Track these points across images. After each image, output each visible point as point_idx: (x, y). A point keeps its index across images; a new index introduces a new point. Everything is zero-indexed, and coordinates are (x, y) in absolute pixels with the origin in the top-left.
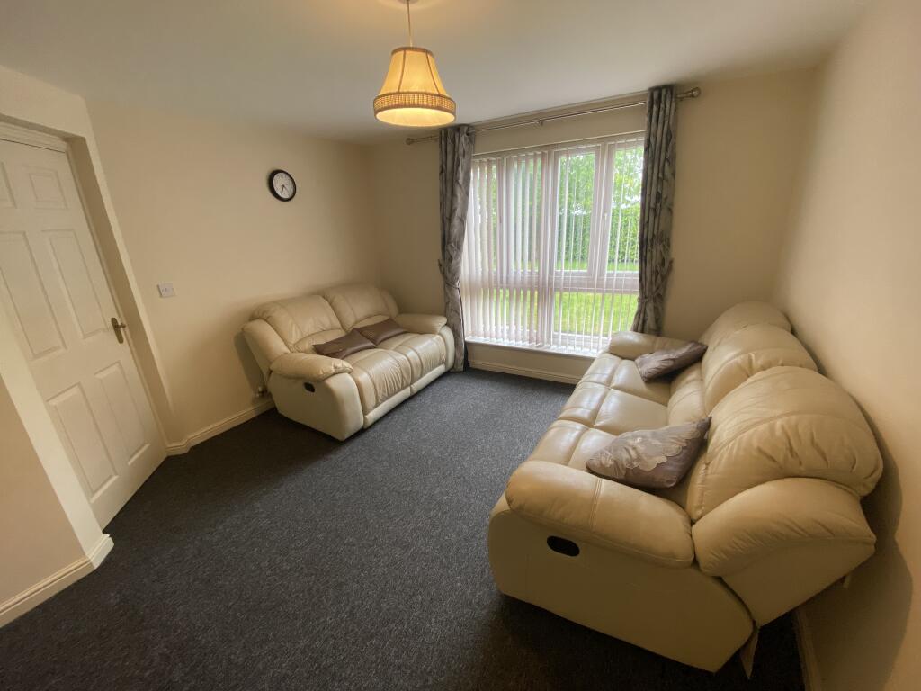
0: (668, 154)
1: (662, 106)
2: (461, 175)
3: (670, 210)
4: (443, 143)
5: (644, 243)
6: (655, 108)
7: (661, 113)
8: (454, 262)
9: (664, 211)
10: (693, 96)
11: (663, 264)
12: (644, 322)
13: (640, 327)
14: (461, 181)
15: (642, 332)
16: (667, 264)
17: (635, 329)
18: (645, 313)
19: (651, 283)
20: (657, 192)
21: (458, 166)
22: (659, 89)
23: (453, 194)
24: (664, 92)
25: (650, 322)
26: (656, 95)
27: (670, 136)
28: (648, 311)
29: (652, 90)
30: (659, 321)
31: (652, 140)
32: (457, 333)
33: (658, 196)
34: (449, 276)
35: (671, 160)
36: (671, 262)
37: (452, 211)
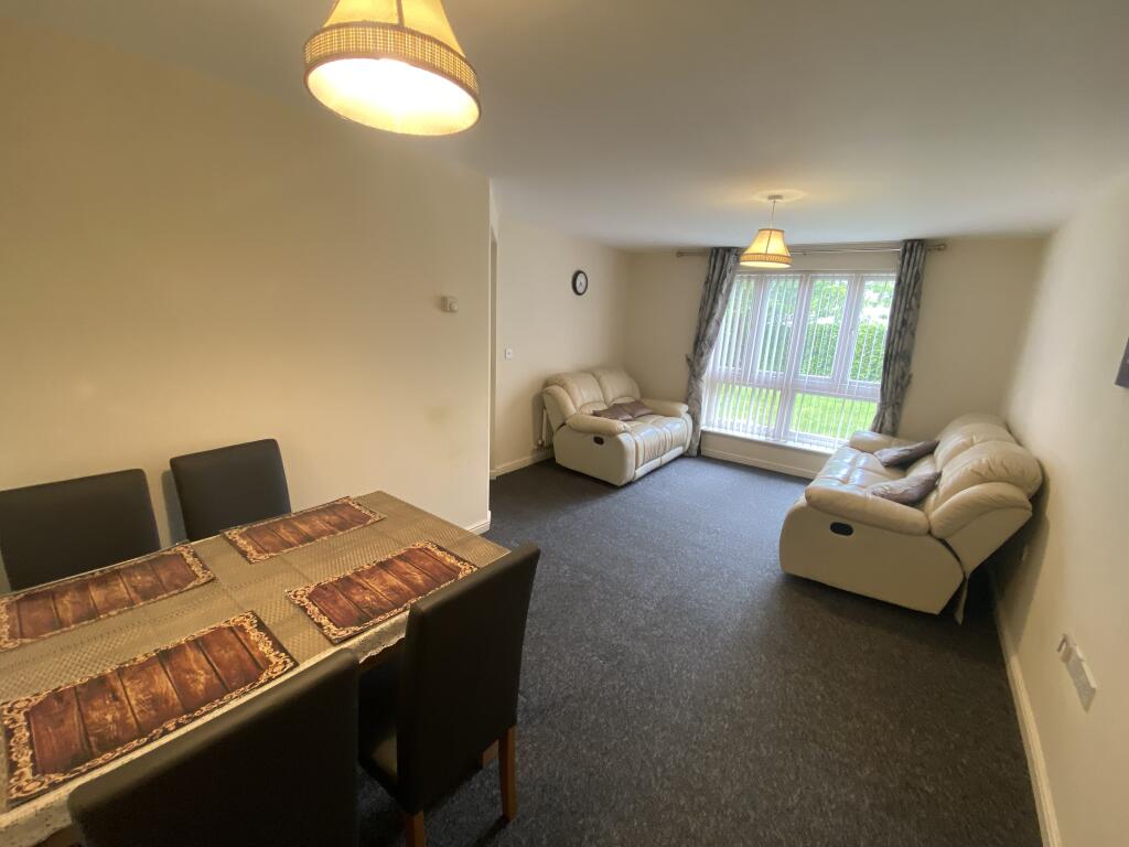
0: (916, 291)
1: (914, 255)
2: (725, 286)
3: (913, 334)
4: (713, 260)
5: (889, 359)
6: (907, 255)
7: (912, 260)
8: (704, 358)
9: (908, 335)
10: (939, 249)
11: (903, 377)
12: (882, 424)
13: (879, 428)
14: (724, 292)
15: (880, 432)
16: (906, 378)
17: (874, 430)
18: (884, 417)
19: (892, 392)
20: (904, 320)
21: (724, 279)
22: (913, 241)
23: (715, 301)
24: (916, 244)
25: (888, 425)
26: (909, 245)
27: (918, 277)
28: (886, 415)
29: (906, 241)
30: (895, 424)
31: (903, 279)
32: (696, 422)
33: (904, 323)
34: (697, 369)
35: (918, 296)
36: (910, 376)
37: (711, 315)
